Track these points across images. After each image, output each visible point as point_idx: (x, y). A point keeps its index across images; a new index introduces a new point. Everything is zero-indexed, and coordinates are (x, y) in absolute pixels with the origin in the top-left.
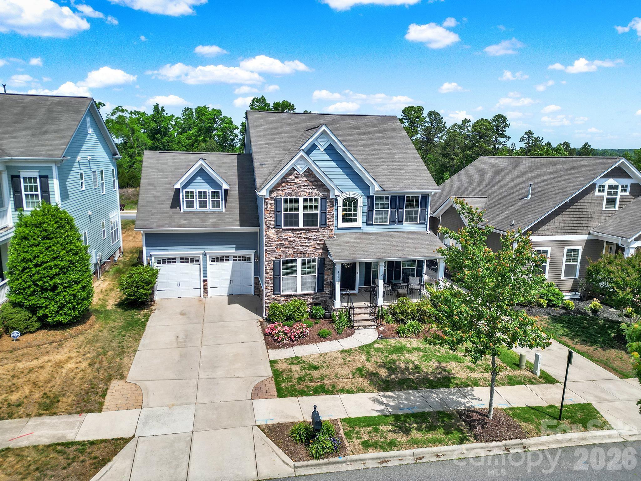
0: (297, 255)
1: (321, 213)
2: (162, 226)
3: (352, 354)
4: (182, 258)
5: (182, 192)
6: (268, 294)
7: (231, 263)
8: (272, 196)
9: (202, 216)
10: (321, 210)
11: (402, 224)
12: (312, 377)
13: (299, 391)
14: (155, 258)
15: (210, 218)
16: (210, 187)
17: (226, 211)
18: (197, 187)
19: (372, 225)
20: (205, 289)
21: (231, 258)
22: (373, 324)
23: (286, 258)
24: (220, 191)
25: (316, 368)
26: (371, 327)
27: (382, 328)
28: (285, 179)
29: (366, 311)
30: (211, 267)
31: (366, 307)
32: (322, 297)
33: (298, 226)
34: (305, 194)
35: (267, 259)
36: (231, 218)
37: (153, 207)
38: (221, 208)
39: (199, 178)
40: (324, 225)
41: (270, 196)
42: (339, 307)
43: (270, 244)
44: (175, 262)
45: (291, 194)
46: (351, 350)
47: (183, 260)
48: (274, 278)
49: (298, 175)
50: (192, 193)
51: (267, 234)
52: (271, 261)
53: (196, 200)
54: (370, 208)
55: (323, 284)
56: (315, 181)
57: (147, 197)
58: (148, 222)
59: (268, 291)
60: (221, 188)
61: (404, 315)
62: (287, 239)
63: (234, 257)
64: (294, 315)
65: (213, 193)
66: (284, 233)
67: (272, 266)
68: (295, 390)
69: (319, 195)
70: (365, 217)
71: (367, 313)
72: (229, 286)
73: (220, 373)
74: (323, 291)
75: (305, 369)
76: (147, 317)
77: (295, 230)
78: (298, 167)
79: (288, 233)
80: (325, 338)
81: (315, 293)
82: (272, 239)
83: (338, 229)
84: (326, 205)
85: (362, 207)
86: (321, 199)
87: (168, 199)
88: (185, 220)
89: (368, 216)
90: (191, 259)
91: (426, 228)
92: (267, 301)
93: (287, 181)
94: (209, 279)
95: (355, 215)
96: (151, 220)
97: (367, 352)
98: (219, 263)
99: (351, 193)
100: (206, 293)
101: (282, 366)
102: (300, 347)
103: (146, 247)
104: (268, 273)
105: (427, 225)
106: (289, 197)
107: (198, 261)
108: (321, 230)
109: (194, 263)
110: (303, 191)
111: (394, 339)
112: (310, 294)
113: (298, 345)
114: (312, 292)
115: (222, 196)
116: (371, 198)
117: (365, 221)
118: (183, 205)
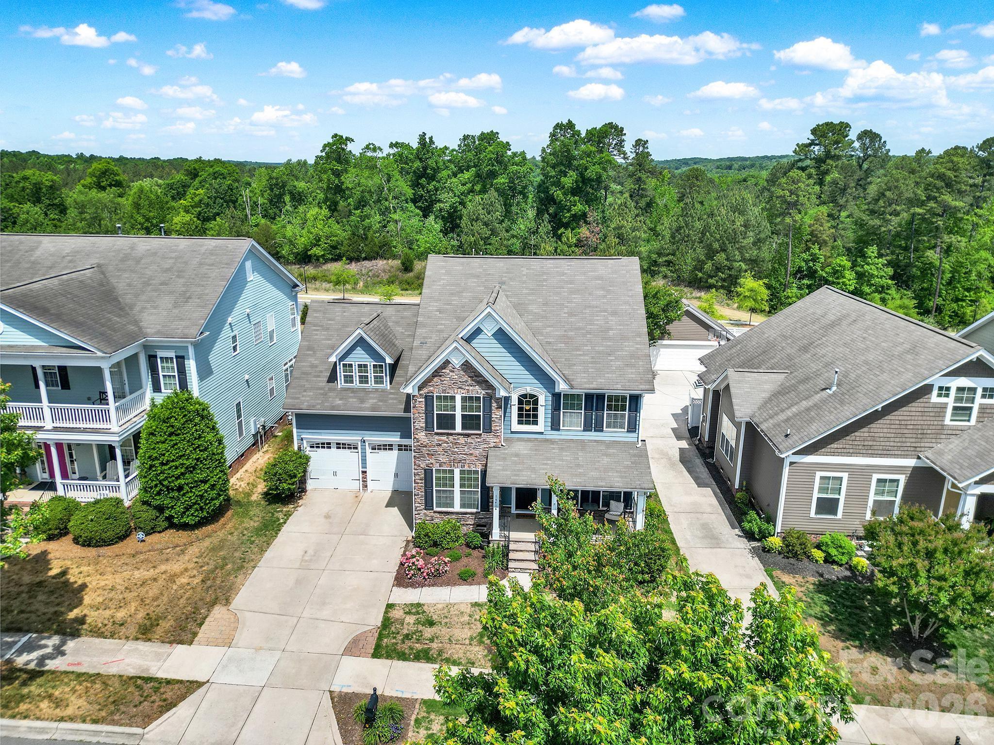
0: (454, 465)
1: (484, 415)
4: (338, 444)
5: (340, 364)
6: (418, 508)
8: (421, 392)
9: (362, 394)
10: (484, 411)
11: (602, 431)
12: (422, 636)
13: (398, 653)
14: (307, 442)
15: (371, 398)
16: (371, 360)
17: (391, 389)
18: (355, 360)
19: (558, 430)
20: (365, 481)
22: (535, 567)
23: (440, 467)
24: (383, 364)
25: (431, 623)
26: (530, 571)
28: (436, 373)
29: (531, 547)
30: (371, 456)
32: (486, 518)
33: (454, 429)
34: (463, 391)
35: (416, 467)
36: (396, 399)
37: (307, 381)
38: (384, 385)
39: (359, 348)
40: (488, 430)
41: (419, 392)
42: (498, 539)
43: (420, 449)
44: (330, 448)
45: (444, 391)
46: (486, 604)
47: (339, 446)
48: (425, 490)
49: (453, 368)
50: (351, 365)
51: (415, 438)
52: (421, 470)
53: (356, 374)
54: (556, 408)
55: (488, 502)
56: (476, 376)
57: (303, 366)
58: (298, 401)
59: (418, 505)
60: (384, 361)
62: (440, 445)
65: (375, 366)
66: (437, 437)
67: (423, 475)
68: (395, 649)
69: (481, 393)
70: (550, 420)
72: (394, 480)
73: (325, 613)
74: (489, 511)
75: (419, 623)
76: (288, 515)
77: (451, 434)
78: (454, 360)
79: (441, 438)
80: (465, 580)
81: (477, 513)
82: (422, 444)
83: (512, 432)
84: (491, 406)
85: (544, 407)
86: (484, 398)
87: (326, 370)
88: (340, 399)
89: (552, 418)
90: (348, 445)
91: (638, 438)
92: (417, 516)
93: (440, 376)
94: (368, 469)
95: (536, 416)
96: (304, 398)
98: (382, 452)
99: (529, 388)
100: (365, 485)
101: (397, 614)
102: (430, 588)
103: (297, 429)
104: (418, 483)
105: (638, 434)
106: (442, 394)
107: (356, 448)
108: (484, 436)
109: (352, 450)
110: (460, 388)
112: (471, 513)
113: (429, 586)
114: (474, 510)
115: (386, 370)
116: (556, 396)
117: (550, 424)
118: (341, 380)
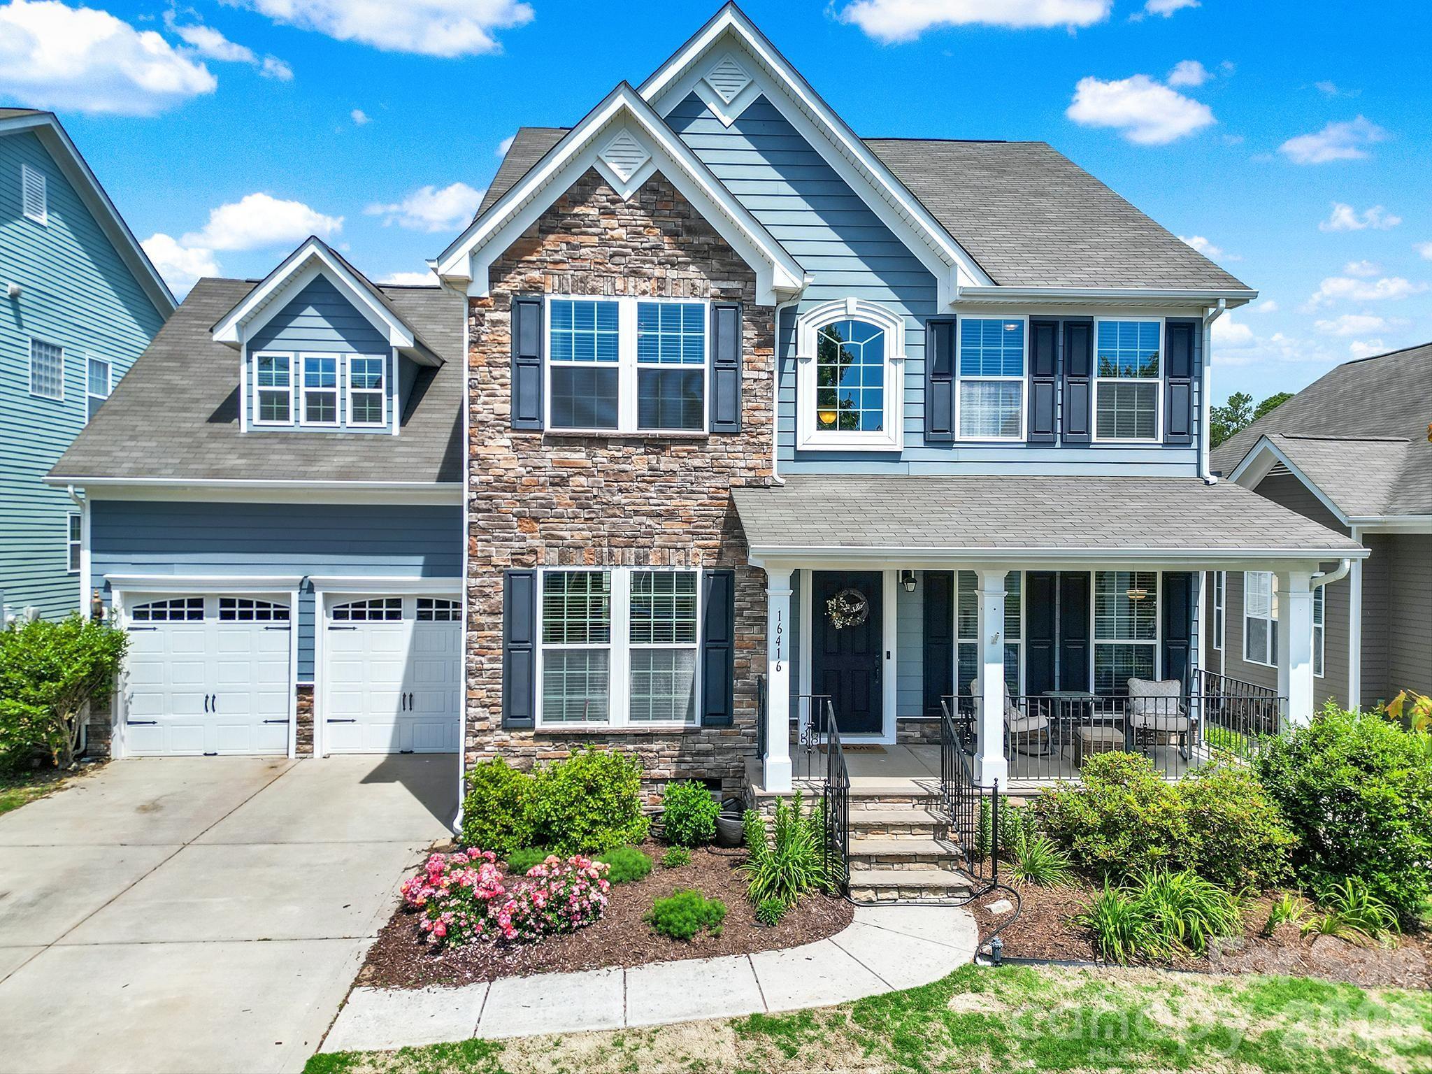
0: (611, 554)
1: (715, 371)
2: (151, 472)
3: (805, 1049)
4: (226, 602)
5: (249, 360)
6: (478, 725)
7: (406, 626)
8: (502, 288)
9: (311, 446)
10: (715, 357)
11: (1086, 444)
14: (125, 595)
15: (338, 453)
16: (346, 346)
17: (402, 434)
18: (299, 345)
19: (948, 444)
20: (305, 721)
21: (409, 608)
22: (955, 879)
23: (561, 562)
24: (383, 358)
26: (942, 897)
27: (1001, 906)
28: (555, 219)
29: (919, 814)
30: (329, 641)
31: (919, 798)
32: (721, 751)
33: (615, 426)
34: (643, 285)
35: (475, 566)
36: (416, 454)
37: (147, 418)
38: (384, 424)
39: (310, 310)
40: (729, 427)
41: (491, 287)
42: (787, 789)
43: (490, 498)
44: (199, 616)
45: (581, 285)
46: (806, 1018)
47: (232, 609)
48: (508, 652)
49: (613, 202)
50: (284, 364)
51: (474, 457)
52: (492, 575)
53: (298, 391)
54: (940, 368)
55: (728, 690)
56: (690, 231)
57: (142, 390)
58: (104, 459)
59: (479, 712)
60: (387, 350)
61: (1124, 841)
62: (561, 482)
63: (424, 603)
64: (570, 819)
65: (357, 365)
66: (552, 454)
67: (500, 597)
69: (706, 290)
70: (919, 411)
71: (923, 826)
72: (397, 718)
74: (729, 724)
77: (603, 441)
78: (614, 167)
79: (568, 455)
80: (683, 938)
81: (688, 732)
82: (498, 478)
83: (801, 456)
84: (737, 338)
85: (901, 366)
86: (716, 309)
88: (242, 456)
89: (929, 404)
90: (259, 605)
91: (1199, 464)
92: (473, 755)
93: (567, 230)
94: (318, 683)
95: (876, 399)
96: (119, 454)
97: (902, 1043)
98: (366, 625)
99: (852, 303)
100: (306, 739)
102: (533, 979)
103: (93, 551)
104: (480, 627)
105: (1199, 450)
106: (574, 297)
107: (284, 615)
108: (714, 444)
109: (272, 622)
110: (635, 273)
111: (1072, 970)
112: (670, 735)
113: (525, 971)
114: (679, 724)
115: (390, 377)
116: (941, 329)
117: (919, 425)
118: (250, 408)
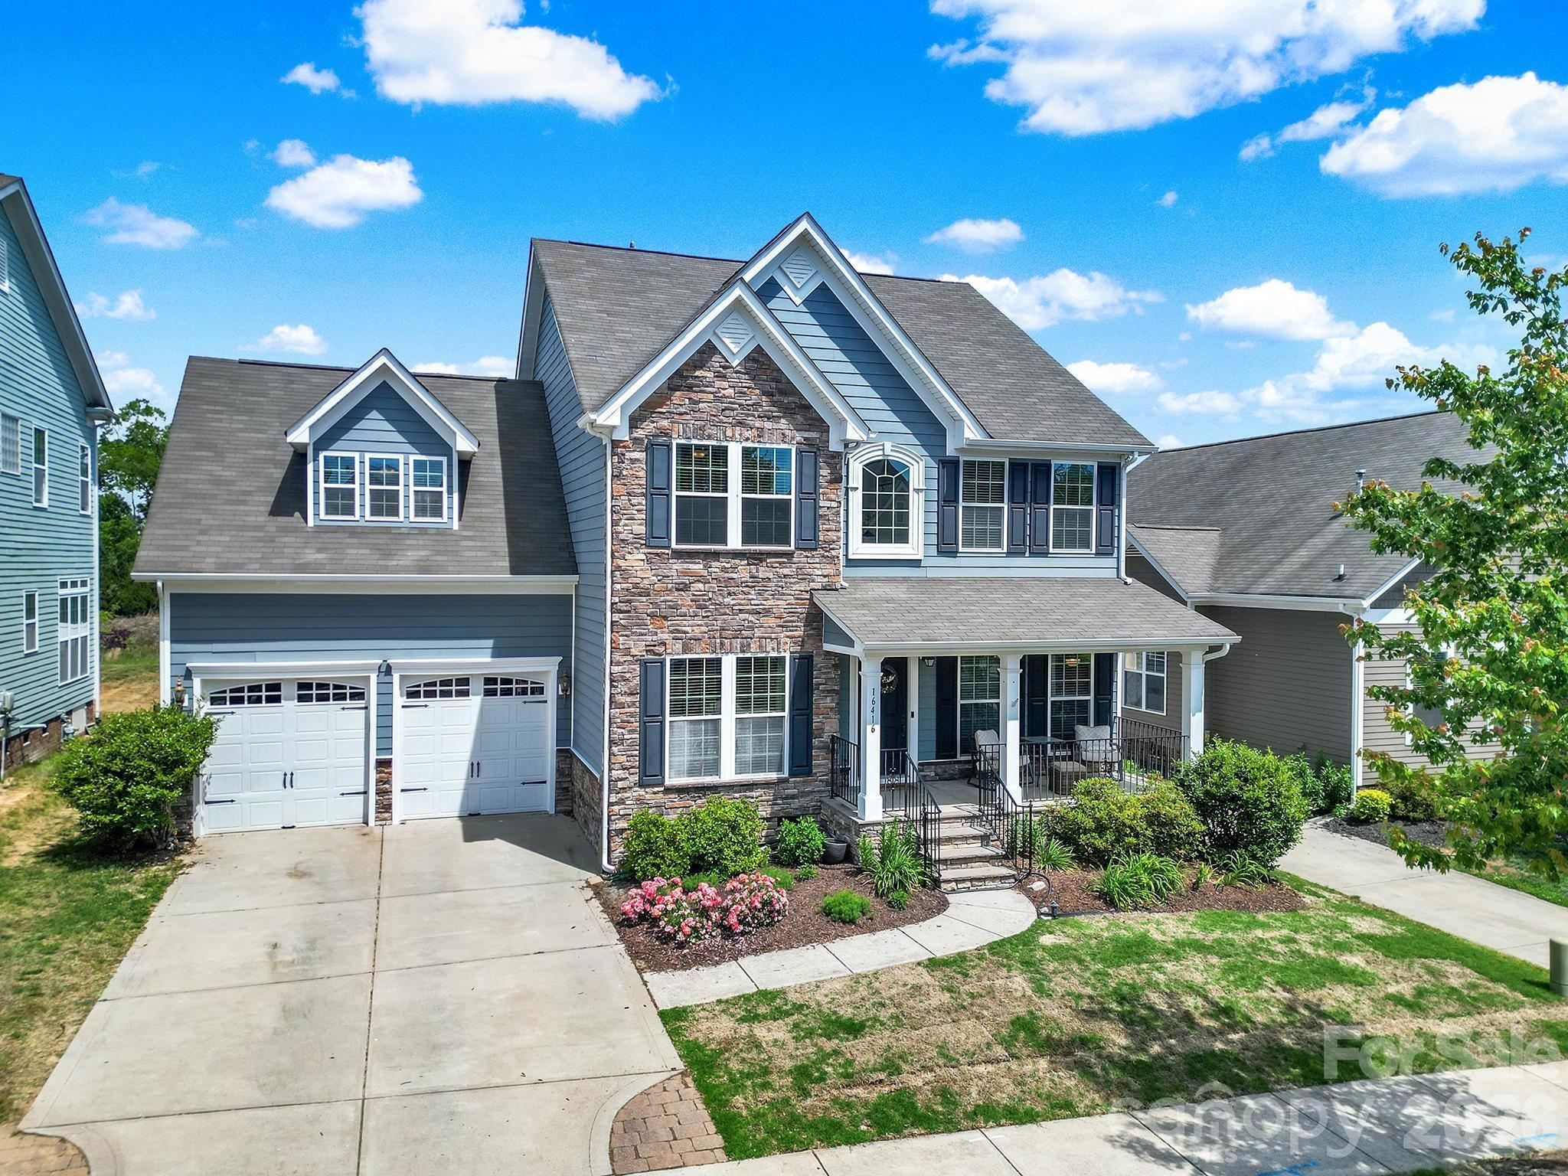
0: (722, 644)
1: (799, 501)
2: (238, 567)
3: (971, 972)
4: (303, 686)
5: (316, 459)
6: (620, 784)
7: (475, 701)
8: (639, 433)
9: (382, 540)
10: (800, 490)
11: (1046, 554)
12: (850, 1063)
13: (813, 1126)
14: (204, 682)
15: (409, 547)
16: (409, 448)
17: (462, 527)
18: (365, 446)
19: (954, 554)
20: (384, 792)
21: (477, 686)
22: (1004, 871)
23: (684, 652)
24: (444, 459)
25: (854, 1029)
26: (998, 883)
27: (1038, 886)
28: (681, 380)
29: (967, 830)
31: (966, 818)
32: (804, 794)
33: (724, 542)
34: (747, 434)
35: (617, 657)
36: (482, 549)
37: (207, 511)
38: (445, 519)
39: (374, 414)
40: (810, 543)
41: (631, 433)
42: (884, 817)
43: (629, 602)
44: (276, 699)
45: (700, 432)
46: (962, 957)
47: (310, 691)
48: (643, 724)
49: (725, 368)
50: (349, 463)
51: (618, 568)
52: (631, 663)
53: (362, 489)
54: (948, 498)
55: (809, 747)
56: (782, 392)
57: (187, 481)
58: (183, 554)
59: (620, 774)
60: (446, 449)
61: (1110, 836)
62: (684, 588)
63: (490, 681)
64: (720, 851)
65: (420, 466)
66: (677, 566)
67: (637, 681)
68: (794, 1120)
69: (793, 438)
70: (934, 529)
71: (974, 837)
72: (467, 784)
74: (810, 773)
75: (810, 1033)
77: (716, 555)
78: (727, 341)
79: (691, 566)
80: (852, 922)
81: (781, 781)
82: (636, 586)
83: (851, 563)
84: (816, 476)
85: (922, 495)
86: (799, 453)
88: (319, 550)
89: (941, 524)
90: (336, 687)
91: (1118, 569)
92: (616, 808)
93: (690, 388)
94: (397, 757)
95: (903, 519)
96: (197, 549)
97: (1025, 963)
98: (438, 703)
99: (888, 446)
100: (385, 807)
101: (714, 1029)
102: (764, 957)
103: (172, 642)
104: (622, 706)
105: (1118, 558)
106: (694, 442)
107: (358, 695)
108: (799, 558)
109: (348, 703)
110: (740, 424)
111: (1097, 917)
112: (766, 785)
113: (755, 952)
114: (773, 776)
115: (450, 476)
116: (949, 466)
117: (934, 540)
118: (316, 504)
